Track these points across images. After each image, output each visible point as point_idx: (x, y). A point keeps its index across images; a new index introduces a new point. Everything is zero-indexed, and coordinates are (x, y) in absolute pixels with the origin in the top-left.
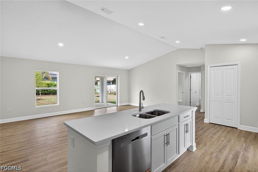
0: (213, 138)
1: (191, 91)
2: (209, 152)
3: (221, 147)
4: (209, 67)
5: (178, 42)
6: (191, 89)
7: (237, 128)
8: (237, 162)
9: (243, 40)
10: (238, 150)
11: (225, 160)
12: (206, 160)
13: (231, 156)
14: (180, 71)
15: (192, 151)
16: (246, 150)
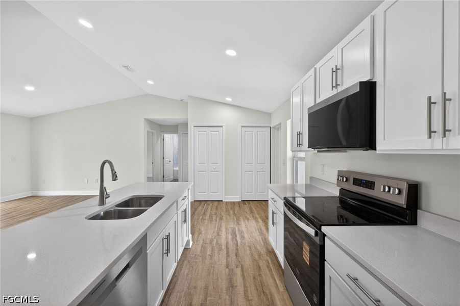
0: (205, 220)
1: (164, 160)
2: (208, 241)
3: (216, 229)
4: (192, 127)
5: (150, 82)
6: (164, 157)
7: (222, 201)
8: (237, 241)
9: (229, 99)
10: (232, 226)
11: (227, 243)
12: (208, 253)
13: (230, 236)
14: (150, 130)
15: (188, 247)
16: (238, 224)
